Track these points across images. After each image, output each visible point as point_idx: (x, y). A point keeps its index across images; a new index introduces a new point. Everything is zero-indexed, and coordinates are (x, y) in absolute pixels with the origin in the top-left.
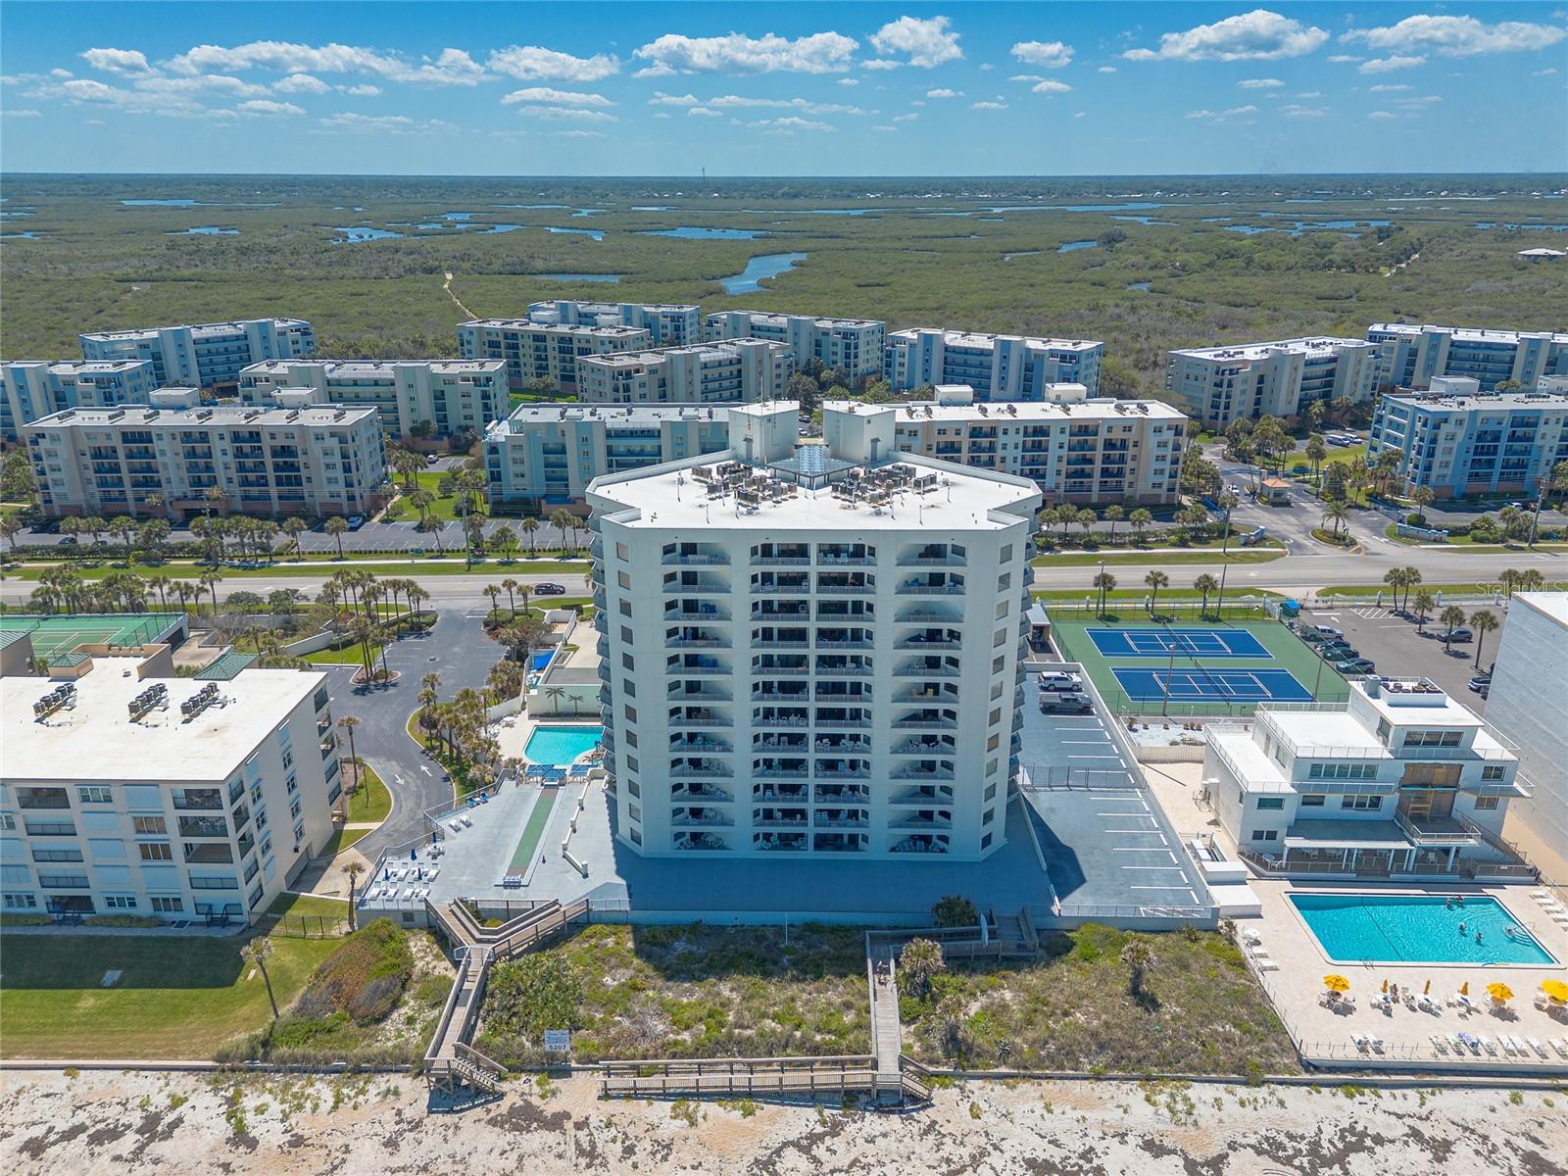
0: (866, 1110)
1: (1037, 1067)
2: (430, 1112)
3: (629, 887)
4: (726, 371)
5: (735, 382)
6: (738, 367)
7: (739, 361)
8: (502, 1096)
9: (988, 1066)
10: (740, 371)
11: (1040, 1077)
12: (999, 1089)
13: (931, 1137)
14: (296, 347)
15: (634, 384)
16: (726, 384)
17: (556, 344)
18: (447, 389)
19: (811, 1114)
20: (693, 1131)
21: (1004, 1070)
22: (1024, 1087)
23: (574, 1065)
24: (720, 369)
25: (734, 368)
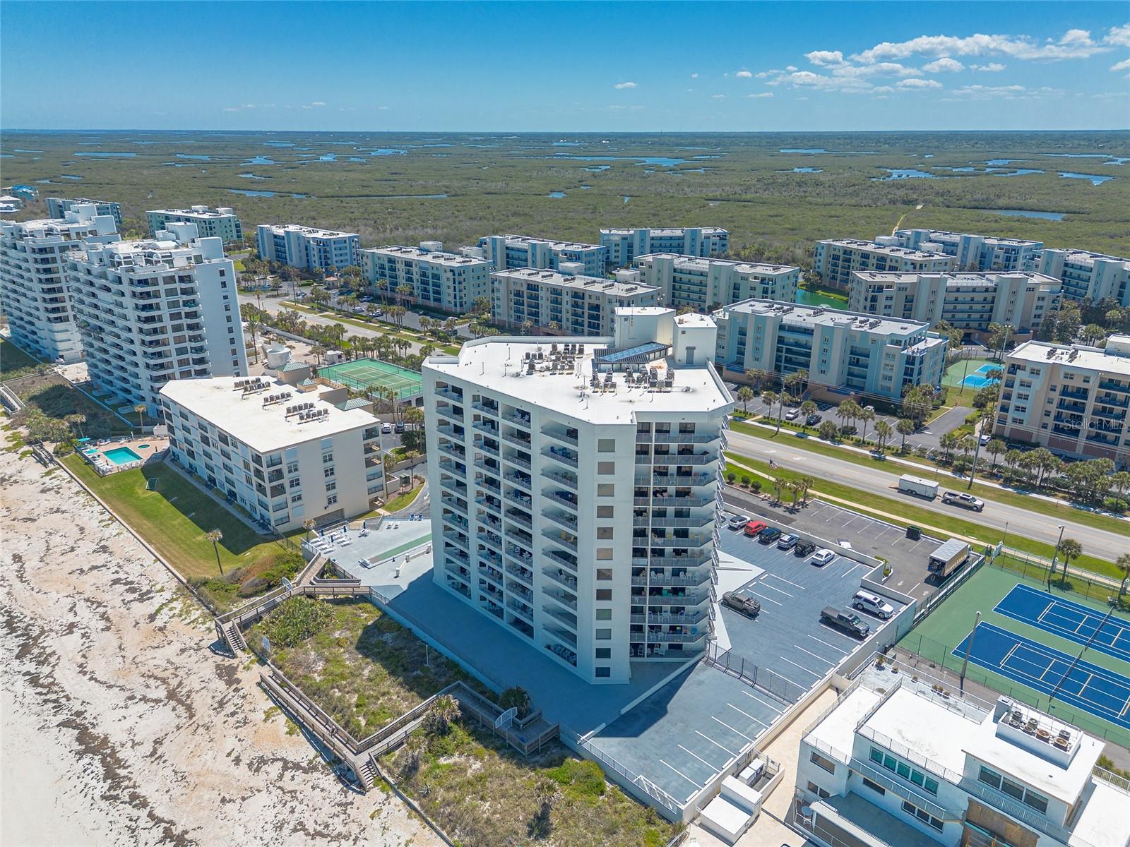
0: (335, 772)
1: (432, 816)
2: (209, 647)
3: (405, 592)
4: (979, 297)
5: (988, 307)
6: (994, 294)
7: (995, 290)
8: (234, 656)
9: (411, 795)
10: (994, 297)
11: (428, 823)
12: (404, 812)
13: (339, 809)
14: (714, 247)
15: (881, 297)
16: (976, 307)
17: (875, 261)
18: (743, 283)
19: (312, 753)
20: (262, 724)
21: (416, 804)
22: (416, 822)
23: (269, 662)
24: (973, 295)
25: (989, 296)
